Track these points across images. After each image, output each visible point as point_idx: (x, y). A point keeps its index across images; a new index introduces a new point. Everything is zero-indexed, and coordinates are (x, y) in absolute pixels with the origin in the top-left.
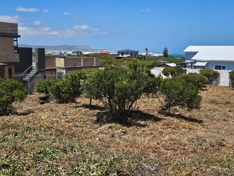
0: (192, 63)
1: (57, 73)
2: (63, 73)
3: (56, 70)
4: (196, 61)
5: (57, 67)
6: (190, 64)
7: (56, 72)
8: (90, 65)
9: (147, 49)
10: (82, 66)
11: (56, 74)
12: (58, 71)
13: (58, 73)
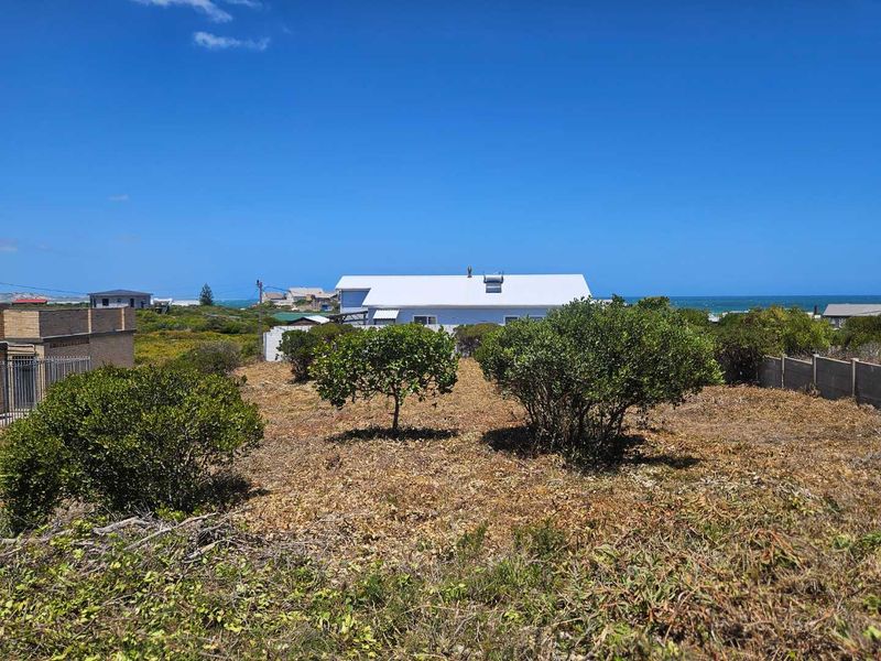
0: (365, 313)
1: (10, 358)
2: (36, 355)
3: (6, 349)
4: (373, 309)
5: (9, 340)
6: (362, 316)
7: (7, 355)
8: (111, 330)
9: (259, 284)
10: (90, 332)
11: (6, 361)
12: (13, 350)
13: (15, 357)
